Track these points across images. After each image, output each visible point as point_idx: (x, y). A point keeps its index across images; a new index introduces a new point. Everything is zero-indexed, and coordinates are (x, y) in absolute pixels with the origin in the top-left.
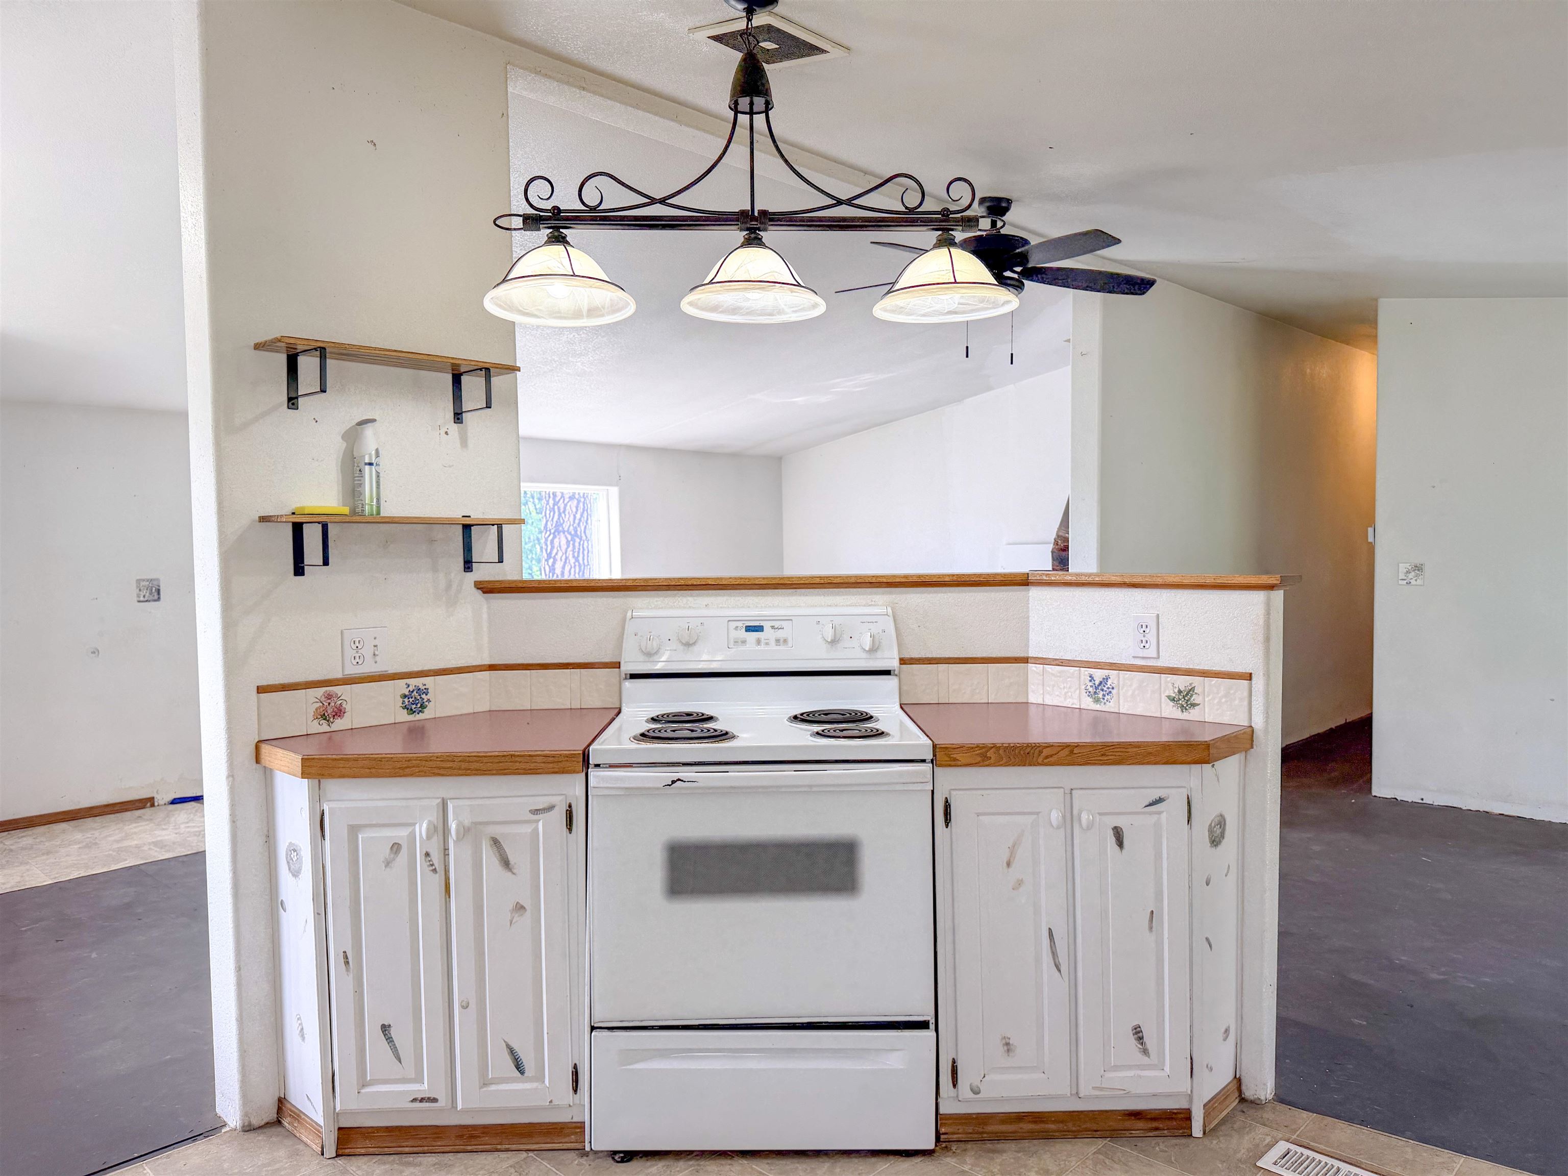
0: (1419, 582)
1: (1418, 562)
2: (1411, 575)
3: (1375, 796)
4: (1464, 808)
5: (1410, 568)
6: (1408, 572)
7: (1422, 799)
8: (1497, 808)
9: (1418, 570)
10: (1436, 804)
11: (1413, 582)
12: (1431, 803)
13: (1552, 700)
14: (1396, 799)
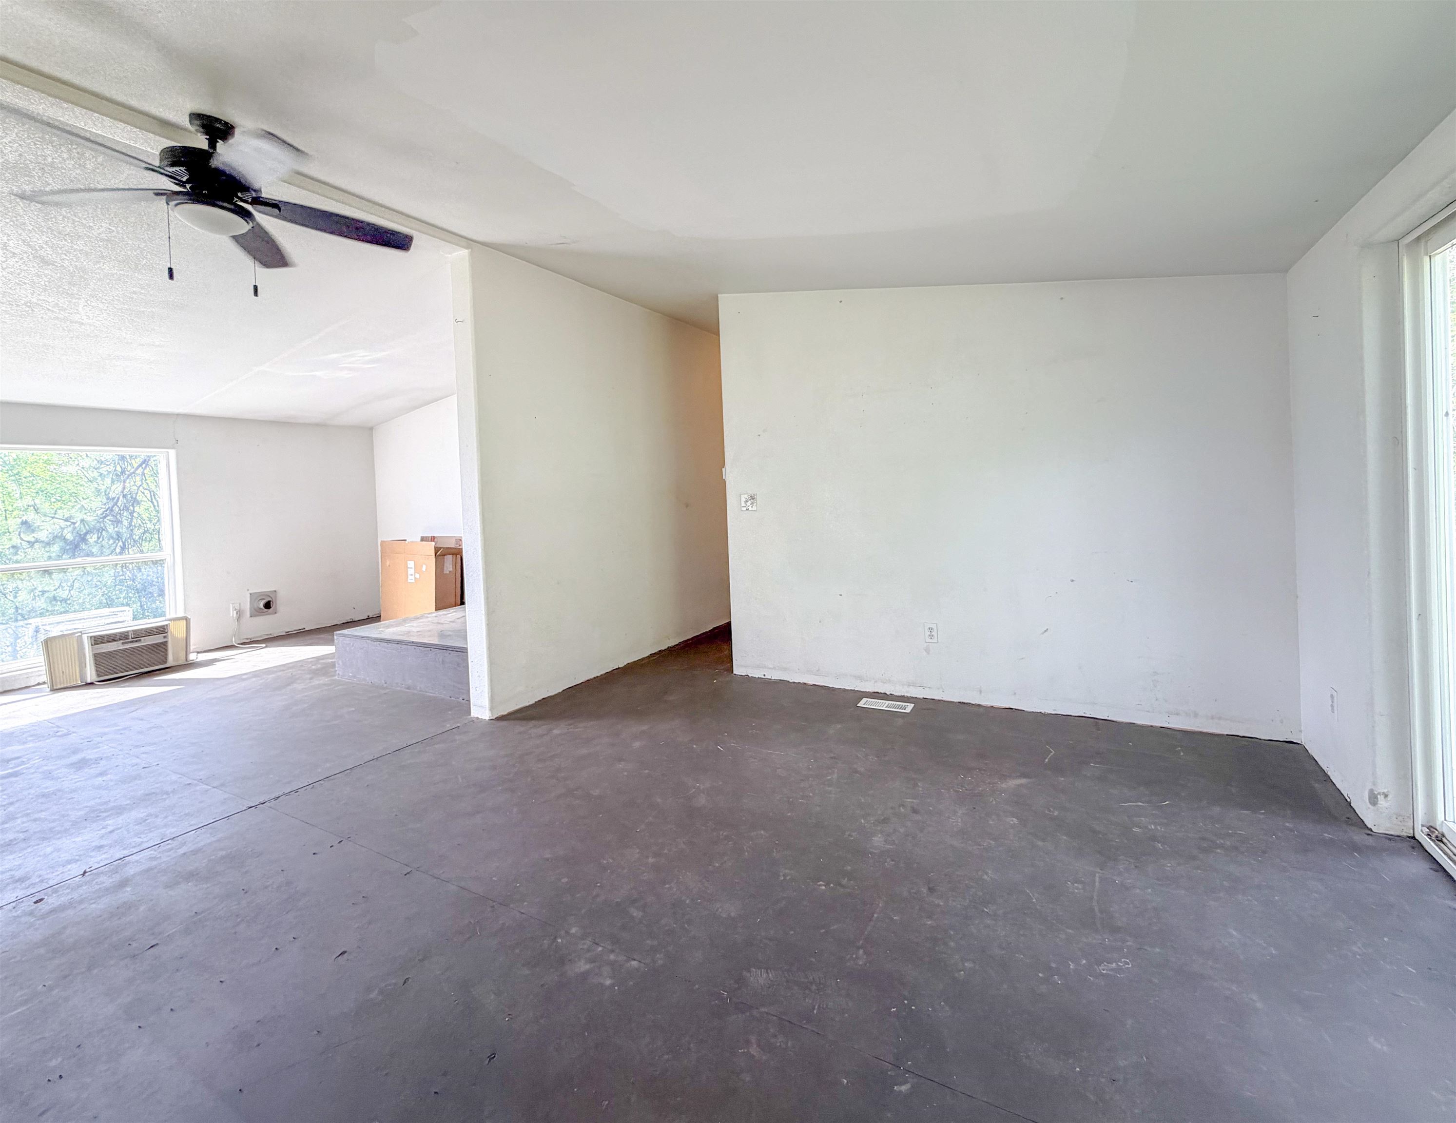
0: (754, 508)
1: (751, 493)
2: (749, 503)
3: (735, 674)
4: (791, 681)
5: (747, 498)
6: (746, 501)
7: (765, 675)
8: (810, 680)
9: (753, 499)
10: (773, 678)
11: (750, 509)
12: (770, 678)
13: (841, 595)
14: (747, 675)
